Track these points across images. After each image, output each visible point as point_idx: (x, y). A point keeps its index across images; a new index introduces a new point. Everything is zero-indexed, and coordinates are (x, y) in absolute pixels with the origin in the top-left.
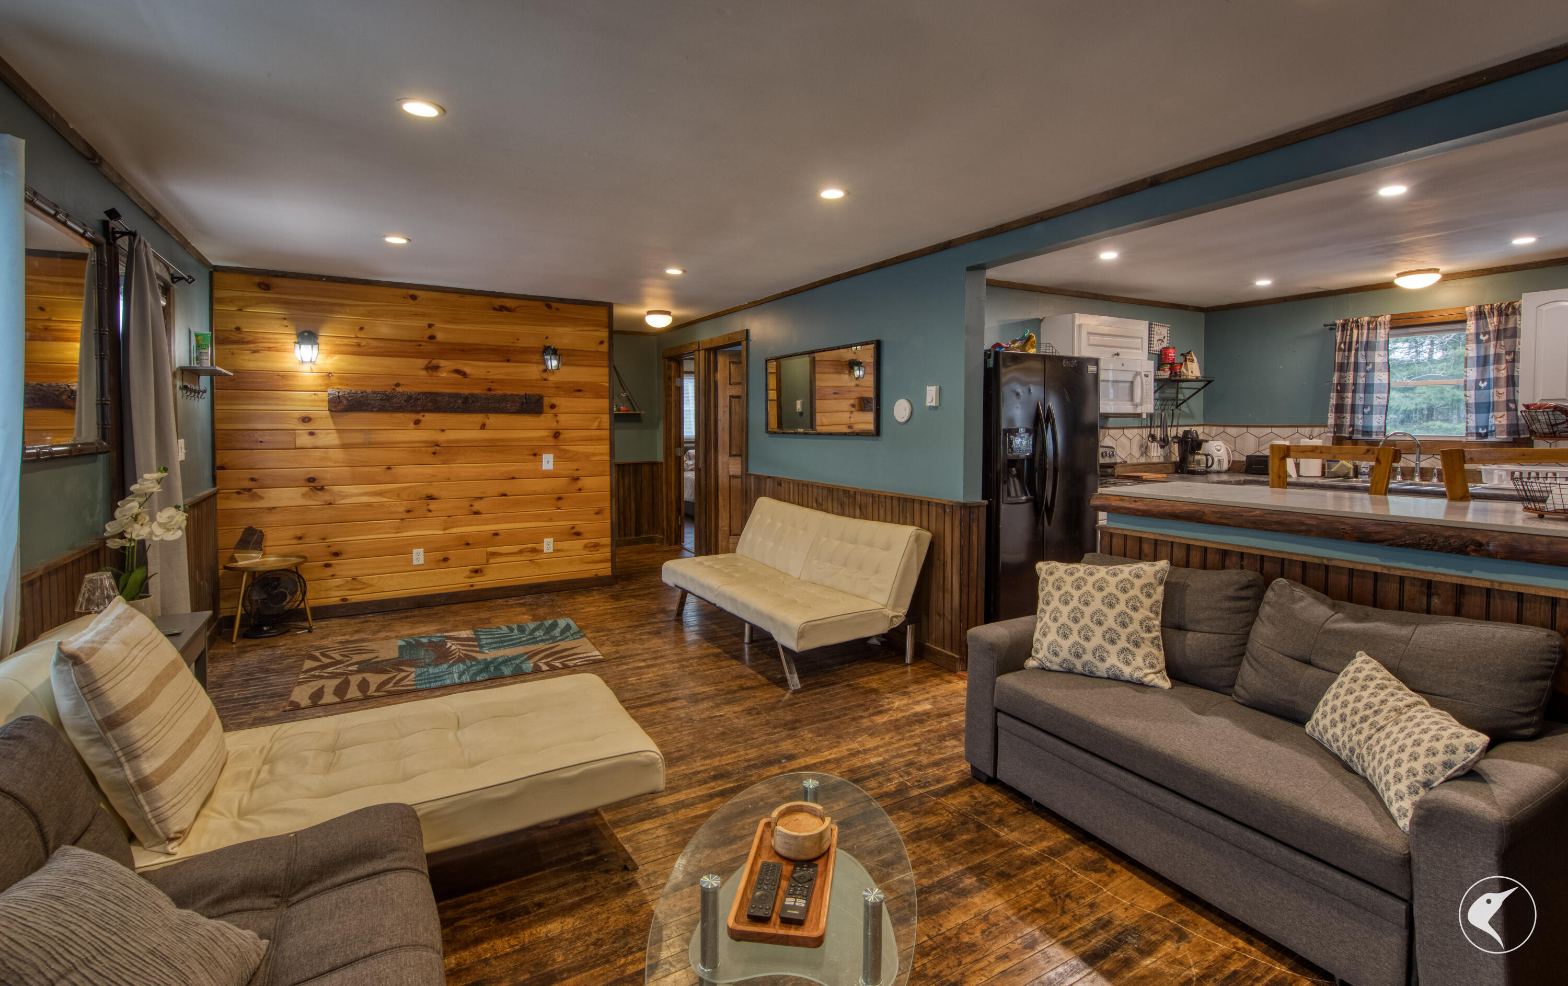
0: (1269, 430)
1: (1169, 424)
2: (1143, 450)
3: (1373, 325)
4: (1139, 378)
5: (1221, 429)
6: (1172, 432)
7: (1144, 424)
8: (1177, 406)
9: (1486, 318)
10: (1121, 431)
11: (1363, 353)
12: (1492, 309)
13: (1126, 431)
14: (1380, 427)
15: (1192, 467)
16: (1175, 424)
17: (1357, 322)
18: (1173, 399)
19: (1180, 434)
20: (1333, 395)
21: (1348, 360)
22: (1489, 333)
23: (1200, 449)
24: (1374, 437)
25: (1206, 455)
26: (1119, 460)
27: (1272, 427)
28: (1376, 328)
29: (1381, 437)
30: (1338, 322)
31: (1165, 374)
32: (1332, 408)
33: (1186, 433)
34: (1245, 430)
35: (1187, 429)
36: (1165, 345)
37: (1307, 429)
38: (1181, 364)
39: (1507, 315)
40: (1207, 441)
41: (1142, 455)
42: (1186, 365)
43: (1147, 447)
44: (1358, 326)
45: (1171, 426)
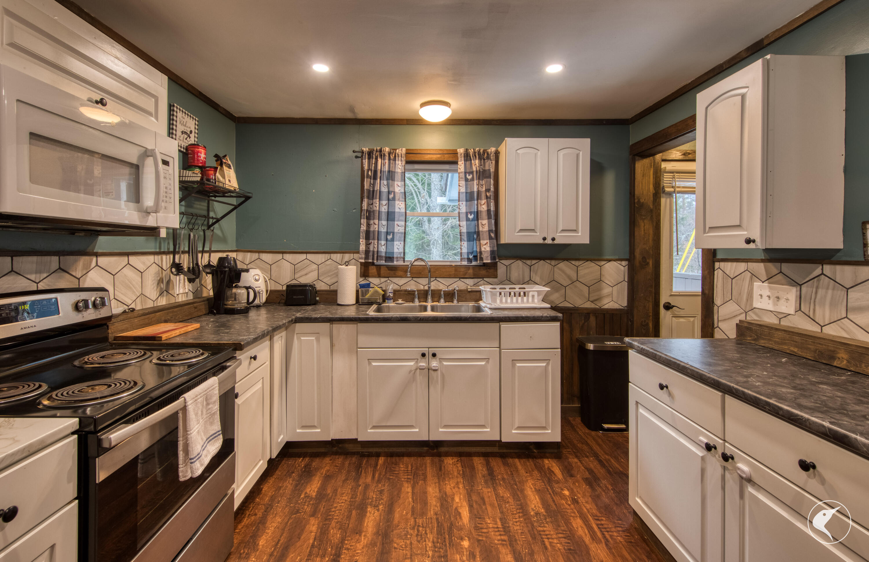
0: (303, 256)
1: (200, 249)
2: (163, 286)
3: (393, 156)
4: (149, 161)
5: (256, 256)
6: (203, 260)
7: (164, 248)
8: (209, 227)
9: (471, 160)
10: (124, 260)
11: (385, 182)
12: (475, 152)
13: (133, 260)
14: (400, 253)
15: (230, 304)
16: (207, 248)
17: (381, 151)
18: (205, 216)
19: (214, 261)
20: (364, 221)
21: (374, 187)
22: (472, 173)
23: (239, 281)
24: (395, 263)
25: (247, 288)
26: (117, 309)
27: (306, 253)
28: (395, 160)
29: (401, 263)
30: (364, 149)
31: (195, 175)
32: (363, 235)
33: (221, 260)
34: (280, 256)
35: (224, 255)
36: (192, 140)
37: (339, 255)
38: (216, 169)
39: (484, 160)
40: (247, 271)
41: (161, 294)
42: (222, 170)
43: (169, 282)
44: (382, 156)
45: (203, 252)
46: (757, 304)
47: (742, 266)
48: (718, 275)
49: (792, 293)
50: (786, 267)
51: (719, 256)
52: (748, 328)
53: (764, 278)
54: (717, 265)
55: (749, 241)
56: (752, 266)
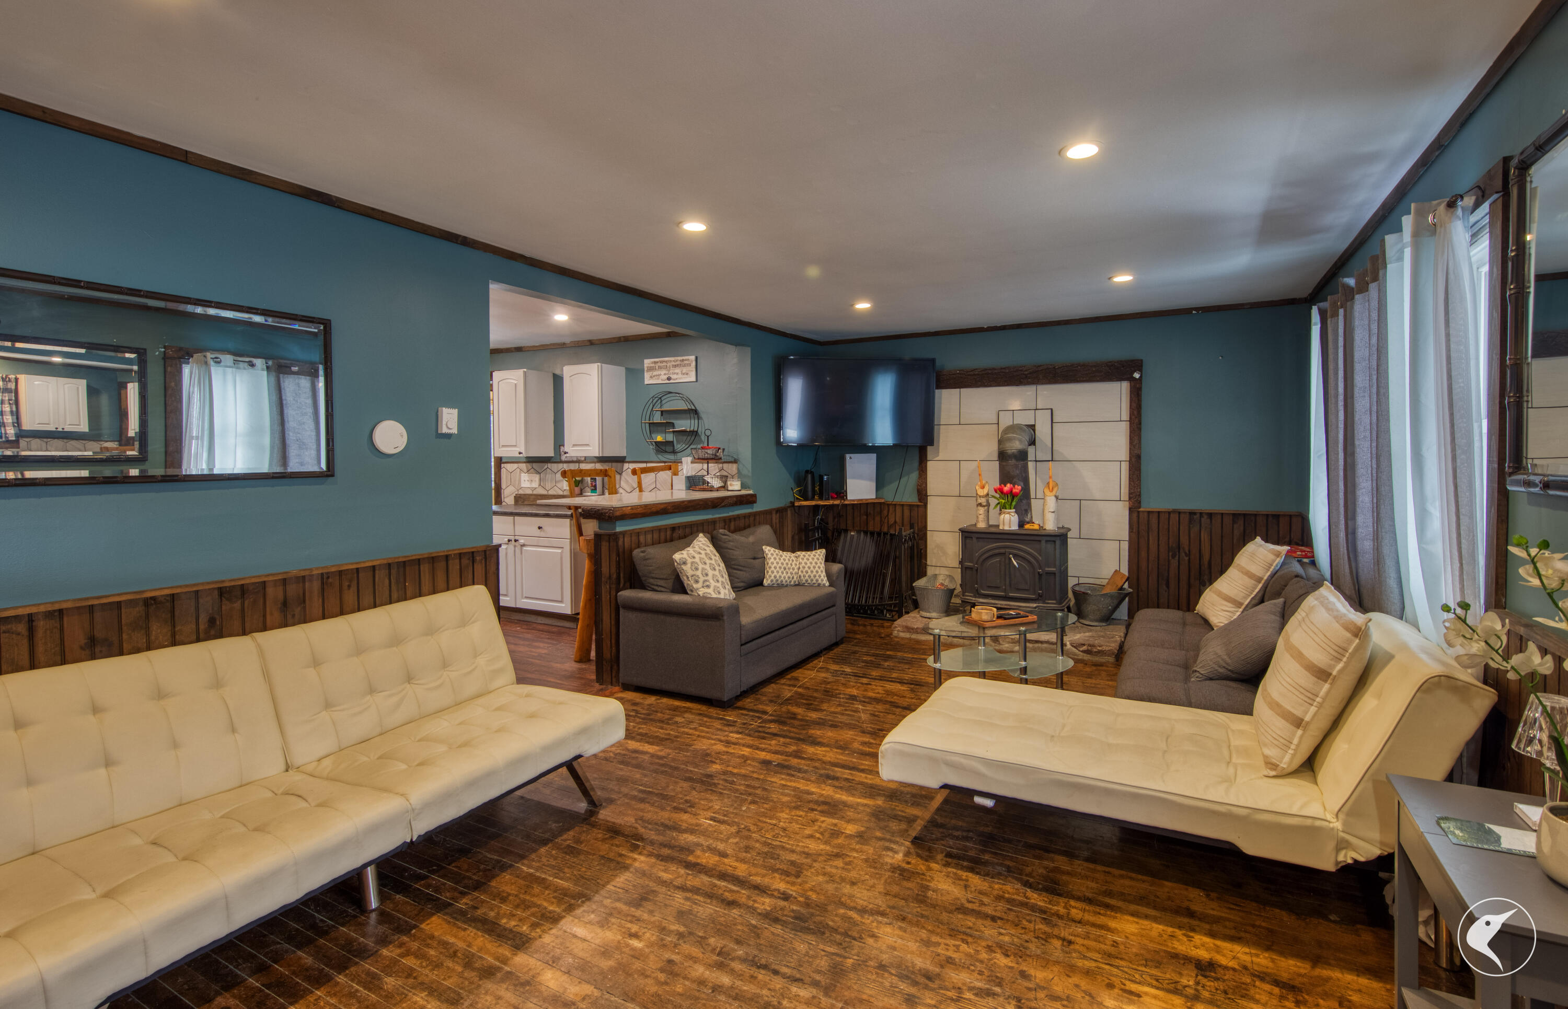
46: (523, 485)
47: (516, 466)
48: (503, 471)
49: (537, 477)
50: (535, 465)
51: (503, 460)
52: (520, 497)
53: (526, 471)
54: (503, 465)
55: (520, 453)
56: (520, 465)
